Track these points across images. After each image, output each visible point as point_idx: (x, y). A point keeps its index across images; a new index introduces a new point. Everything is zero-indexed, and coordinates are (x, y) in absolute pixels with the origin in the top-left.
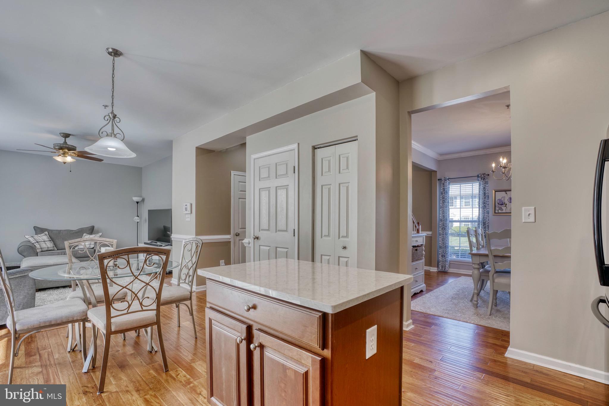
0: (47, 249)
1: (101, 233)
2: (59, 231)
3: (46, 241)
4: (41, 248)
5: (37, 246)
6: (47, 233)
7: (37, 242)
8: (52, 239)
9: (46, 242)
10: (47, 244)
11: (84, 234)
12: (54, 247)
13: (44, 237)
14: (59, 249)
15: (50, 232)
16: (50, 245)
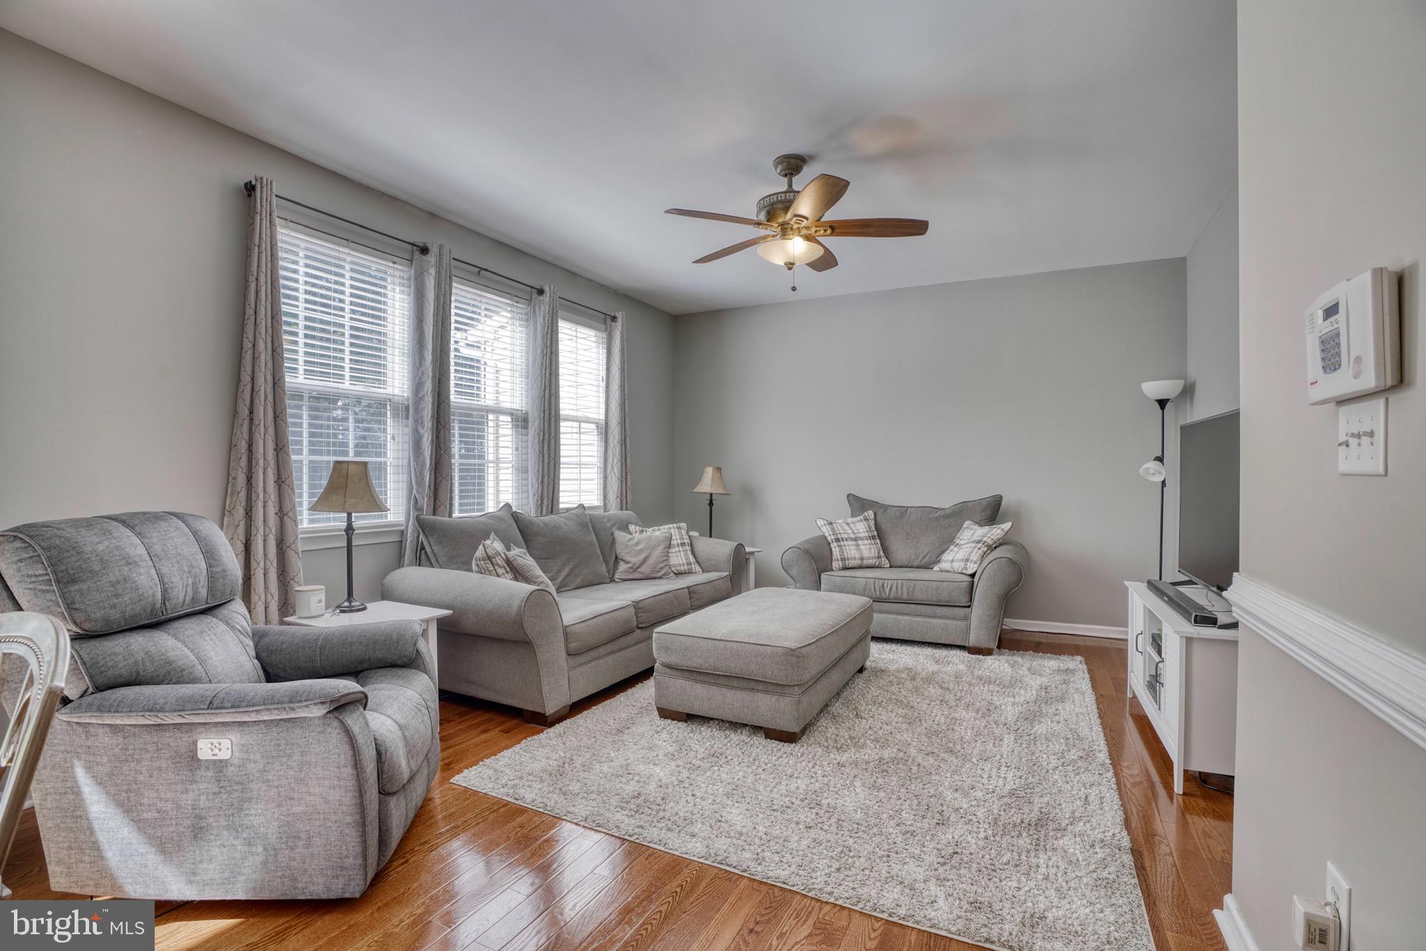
0: (859, 562)
1: (1010, 524)
2: (904, 510)
3: (861, 539)
4: (843, 559)
5: (836, 552)
6: (870, 514)
7: (837, 540)
8: (879, 534)
9: (860, 542)
10: (862, 547)
11: (967, 523)
12: (879, 557)
13: (861, 527)
14: (895, 565)
15: (879, 513)
16: (869, 550)
